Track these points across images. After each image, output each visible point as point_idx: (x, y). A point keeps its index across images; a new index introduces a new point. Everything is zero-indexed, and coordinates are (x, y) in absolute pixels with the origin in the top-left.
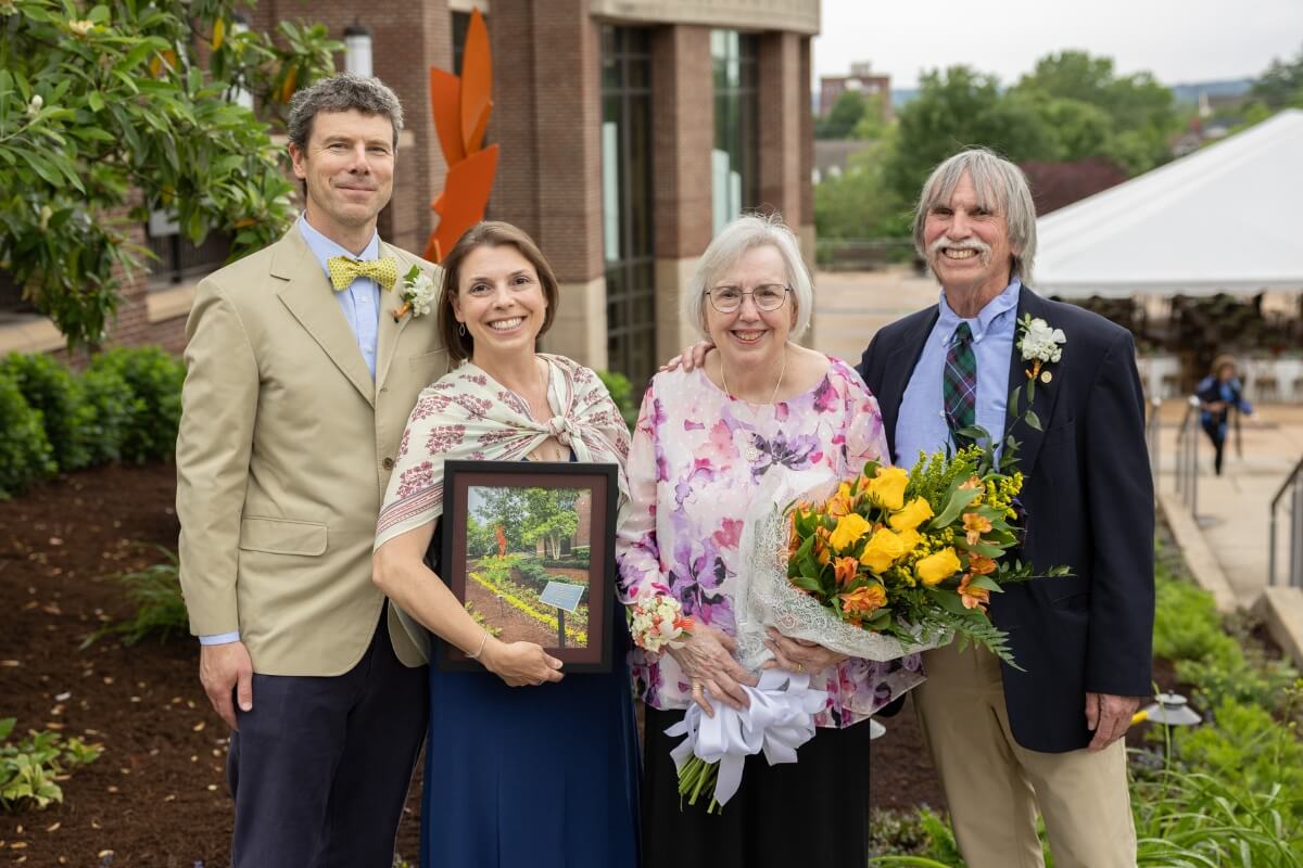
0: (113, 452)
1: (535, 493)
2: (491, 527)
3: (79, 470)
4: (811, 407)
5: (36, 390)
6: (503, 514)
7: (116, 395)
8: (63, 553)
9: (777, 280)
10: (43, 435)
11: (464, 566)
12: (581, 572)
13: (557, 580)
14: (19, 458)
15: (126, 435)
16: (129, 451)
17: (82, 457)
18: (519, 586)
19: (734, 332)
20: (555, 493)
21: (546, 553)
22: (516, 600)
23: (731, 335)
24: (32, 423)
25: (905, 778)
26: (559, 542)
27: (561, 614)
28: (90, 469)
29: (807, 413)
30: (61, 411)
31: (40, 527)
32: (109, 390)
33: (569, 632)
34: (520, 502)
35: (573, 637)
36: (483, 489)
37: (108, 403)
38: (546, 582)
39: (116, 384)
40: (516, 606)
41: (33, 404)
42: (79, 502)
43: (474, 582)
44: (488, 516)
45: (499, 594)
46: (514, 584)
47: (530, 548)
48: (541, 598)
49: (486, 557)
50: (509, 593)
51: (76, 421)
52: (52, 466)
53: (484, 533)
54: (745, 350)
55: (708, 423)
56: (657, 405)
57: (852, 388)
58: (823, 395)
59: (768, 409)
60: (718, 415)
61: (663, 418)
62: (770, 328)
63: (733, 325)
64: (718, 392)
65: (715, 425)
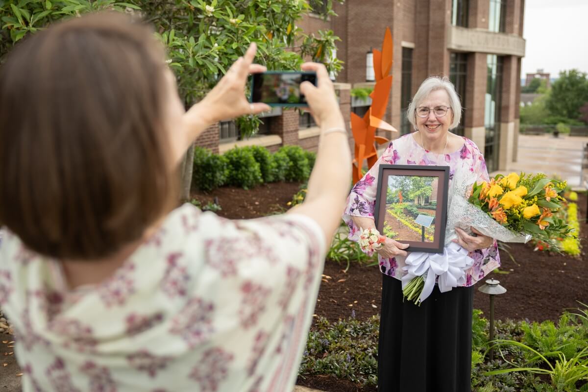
0: (282, 177)
1: (415, 179)
2: (396, 192)
3: (270, 183)
4: (460, 157)
5: (259, 157)
6: (401, 187)
7: (284, 160)
8: (258, 207)
9: (444, 104)
10: (259, 171)
11: (385, 207)
12: (432, 211)
13: (422, 214)
14: (251, 177)
15: (287, 172)
16: (288, 178)
17: (271, 178)
18: (407, 216)
19: (427, 125)
20: (423, 179)
21: (418, 203)
22: (405, 221)
23: (425, 127)
24: (256, 167)
25: (523, 307)
26: (424, 198)
27: (423, 228)
28: (274, 182)
29: (458, 160)
30: (266, 164)
31: (254, 198)
32: (282, 158)
33: (426, 236)
34: (409, 182)
35: (428, 238)
36: (394, 177)
37: (281, 162)
38: (418, 214)
39: (284, 157)
40: (405, 224)
41: (257, 161)
42: (268, 192)
43: (388, 214)
44: (396, 187)
45: (398, 219)
46: (405, 215)
47: (412, 201)
48: (415, 221)
49: (394, 204)
50: (402, 218)
51: (270, 167)
52: (261, 180)
53: (394, 194)
54: (430, 133)
55: (417, 161)
56: (395, 152)
57: (475, 150)
58: (464, 152)
59: (442, 156)
60: (421, 158)
61: (398, 158)
62: (441, 124)
63: (426, 122)
64: (422, 148)
65: (421, 162)
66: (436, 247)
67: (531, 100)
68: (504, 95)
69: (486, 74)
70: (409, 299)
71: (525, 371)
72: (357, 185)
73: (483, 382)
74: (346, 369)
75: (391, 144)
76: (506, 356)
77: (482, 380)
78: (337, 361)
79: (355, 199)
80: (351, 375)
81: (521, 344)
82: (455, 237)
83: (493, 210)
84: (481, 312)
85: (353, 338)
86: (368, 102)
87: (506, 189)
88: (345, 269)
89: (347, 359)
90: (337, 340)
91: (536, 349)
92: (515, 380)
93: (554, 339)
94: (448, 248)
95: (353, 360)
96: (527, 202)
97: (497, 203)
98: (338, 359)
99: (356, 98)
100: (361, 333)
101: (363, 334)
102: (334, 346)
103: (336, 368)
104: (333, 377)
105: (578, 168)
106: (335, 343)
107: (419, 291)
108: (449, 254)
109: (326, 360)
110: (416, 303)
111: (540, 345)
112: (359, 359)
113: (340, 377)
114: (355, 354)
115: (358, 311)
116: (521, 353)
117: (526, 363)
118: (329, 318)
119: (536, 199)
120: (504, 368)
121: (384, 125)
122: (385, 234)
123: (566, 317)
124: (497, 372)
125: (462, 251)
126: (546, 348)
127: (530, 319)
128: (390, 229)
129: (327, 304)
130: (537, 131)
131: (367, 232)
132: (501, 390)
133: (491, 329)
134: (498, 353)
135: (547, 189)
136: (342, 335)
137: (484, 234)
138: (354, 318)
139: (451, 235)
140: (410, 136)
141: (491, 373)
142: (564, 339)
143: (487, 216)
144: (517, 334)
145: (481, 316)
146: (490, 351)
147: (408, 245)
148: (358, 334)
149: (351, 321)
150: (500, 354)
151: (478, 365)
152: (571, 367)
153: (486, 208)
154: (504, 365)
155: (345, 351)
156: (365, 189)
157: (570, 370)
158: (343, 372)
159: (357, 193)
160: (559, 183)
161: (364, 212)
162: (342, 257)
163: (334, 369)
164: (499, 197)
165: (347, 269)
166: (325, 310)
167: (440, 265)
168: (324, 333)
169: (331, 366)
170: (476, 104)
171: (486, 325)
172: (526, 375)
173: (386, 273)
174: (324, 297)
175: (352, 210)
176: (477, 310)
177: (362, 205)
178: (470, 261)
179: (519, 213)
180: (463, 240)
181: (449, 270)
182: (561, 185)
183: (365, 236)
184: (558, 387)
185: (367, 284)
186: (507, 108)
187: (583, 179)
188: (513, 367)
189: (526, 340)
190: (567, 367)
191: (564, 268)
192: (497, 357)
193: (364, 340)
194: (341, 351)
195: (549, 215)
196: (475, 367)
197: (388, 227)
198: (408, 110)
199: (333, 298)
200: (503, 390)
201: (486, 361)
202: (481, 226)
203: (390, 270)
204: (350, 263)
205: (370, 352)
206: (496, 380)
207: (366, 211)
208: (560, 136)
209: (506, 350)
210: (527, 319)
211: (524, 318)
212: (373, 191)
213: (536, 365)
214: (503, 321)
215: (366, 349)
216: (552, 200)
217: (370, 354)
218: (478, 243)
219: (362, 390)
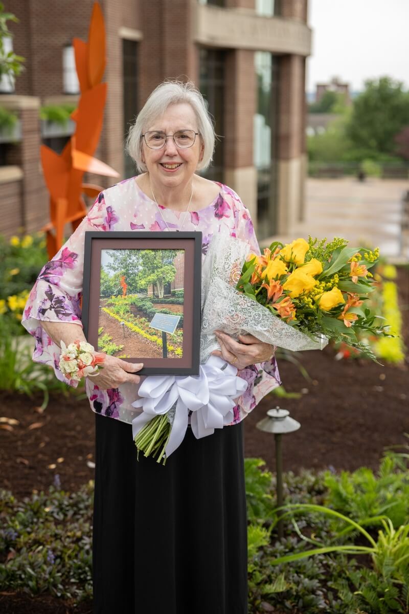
1: (146, 254)
2: (116, 277)
4: (214, 216)
6: (124, 268)
9: (190, 127)
11: (99, 303)
12: (178, 306)
13: (161, 312)
18: (135, 316)
19: (162, 164)
20: (160, 253)
21: (154, 294)
22: (133, 325)
23: (160, 165)
25: (324, 448)
26: (163, 286)
27: (164, 336)
29: (212, 220)
33: (170, 348)
34: (137, 259)
35: (173, 351)
36: (111, 252)
38: (155, 313)
40: (133, 330)
43: (105, 314)
44: (115, 269)
45: (122, 322)
46: (132, 315)
47: (143, 291)
48: (151, 325)
49: (113, 297)
50: (129, 321)
53: (113, 281)
54: (168, 175)
55: (147, 225)
56: (110, 210)
57: (237, 203)
58: (220, 207)
59: (187, 215)
60: (153, 218)
61: (116, 220)
62: (185, 162)
63: (161, 158)
64: (153, 203)
65: (152, 225)
66: (188, 365)
67: (323, 124)
68: (283, 118)
69: (253, 83)
70: (146, 454)
71: (334, 552)
72: (47, 269)
73: (269, 576)
74: (47, 576)
75: (102, 197)
76: (303, 531)
77: (268, 572)
78: (32, 565)
79: (46, 293)
80: (55, 586)
81: (325, 509)
82: (215, 347)
83: (274, 300)
84: (262, 463)
85: (57, 523)
86: (69, 129)
87: (291, 265)
88: (40, 405)
89: (48, 559)
90: (31, 528)
91: (347, 514)
92: (319, 568)
93: (373, 496)
94: (206, 365)
95: (58, 561)
96: (323, 284)
97: (280, 289)
98: (32, 560)
99: (50, 122)
100: (70, 513)
101: (75, 514)
102: (26, 539)
103: (30, 577)
104: (25, 593)
105: (394, 229)
106: (26, 535)
107: (163, 439)
108: (209, 375)
109: (12, 566)
110: (159, 461)
111: (353, 507)
112: (69, 557)
113: (37, 591)
114: (62, 549)
115: (65, 475)
116: (325, 522)
117: (334, 539)
118: (16, 491)
119: (337, 279)
120: (302, 549)
121: (96, 167)
122: (102, 348)
123: (390, 460)
124: (291, 558)
125: (229, 369)
126: (363, 513)
127: (336, 467)
128: (110, 340)
129: (12, 467)
130: (334, 173)
131: (72, 348)
132: (298, 586)
133: (278, 489)
134: (290, 527)
135: (353, 263)
136: (38, 518)
137: (263, 341)
138: (59, 488)
139: (209, 345)
140: (132, 182)
141: (281, 561)
142: (389, 496)
143: (267, 312)
144: (317, 492)
145: (262, 469)
146: (278, 524)
147: (142, 365)
148: (65, 515)
149: (53, 493)
150: (294, 527)
151: (261, 548)
152: (401, 539)
153: (263, 297)
154: (301, 544)
155: (44, 546)
156: (61, 274)
157: (400, 544)
158: (41, 582)
159: (48, 281)
160: (369, 253)
161: (63, 314)
162: (35, 387)
163: (25, 580)
164: (282, 278)
165: (44, 406)
166: (8, 479)
167: (196, 395)
168: (8, 518)
169: (20, 575)
170: (241, 132)
171: (270, 481)
172: (335, 557)
173: (103, 413)
174: (6, 456)
175: (43, 311)
176: (255, 460)
177: (59, 301)
178: (242, 384)
179: (313, 303)
180: (230, 351)
181: (210, 402)
182: (371, 256)
183: (69, 355)
184: (384, 574)
185: (79, 428)
186: (288, 137)
187: (403, 245)
188: (315, 547)
189: (332, 502)
190: (396, 539)
191: (382, 383)
192: (289, 532)
193: (76, 525)
194: (38, 547)
195: (357, 303)
196: (257, 551)
197: (106, 337)
198: (129, 137)
199: (21, 456)
200: (300, 586)
201: (273, 540)
202: (259, 328)
203: (109, 408)
204: (50, 396)
205: (86, 544)
206: (289, 571)
207: (68, 312)
208: (368, 179)
209: (302, 520)
210: (332, 468)
211: (328, 465)
212: (77, 277)
213: (349, 541)
214: (296, 474)
215: (79, 539)
216: (360, 281)
217: (87, 547)
218: (253, 354)
219: (76, 610)
